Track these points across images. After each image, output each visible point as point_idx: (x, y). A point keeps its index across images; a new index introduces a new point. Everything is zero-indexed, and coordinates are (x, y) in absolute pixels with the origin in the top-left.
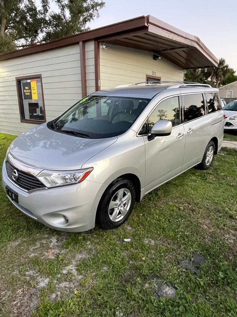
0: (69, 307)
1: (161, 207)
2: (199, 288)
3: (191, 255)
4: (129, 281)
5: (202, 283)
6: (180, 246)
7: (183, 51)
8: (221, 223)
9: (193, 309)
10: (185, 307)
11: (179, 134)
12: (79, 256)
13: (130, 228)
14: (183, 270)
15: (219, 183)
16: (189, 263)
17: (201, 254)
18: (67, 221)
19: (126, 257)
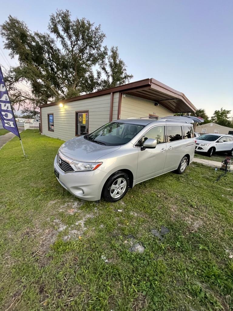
0: (73, 246)
1: (146, 194)
2: (161, 250)
3: (160, 227)
4: (115, 237)
5: (163, 247)
6: (153, 220)
7: (174, 102)
8: (184, 209)
9: (153, 264)
10: (148, 261)
11: (163, 149)
12: (88, 216)
13: (123, 204)
14: (152, 236)
15: (188, 184)
16: (158, 232)
17: (167, 227)
18: (84, 193)
19: (117, 221)
